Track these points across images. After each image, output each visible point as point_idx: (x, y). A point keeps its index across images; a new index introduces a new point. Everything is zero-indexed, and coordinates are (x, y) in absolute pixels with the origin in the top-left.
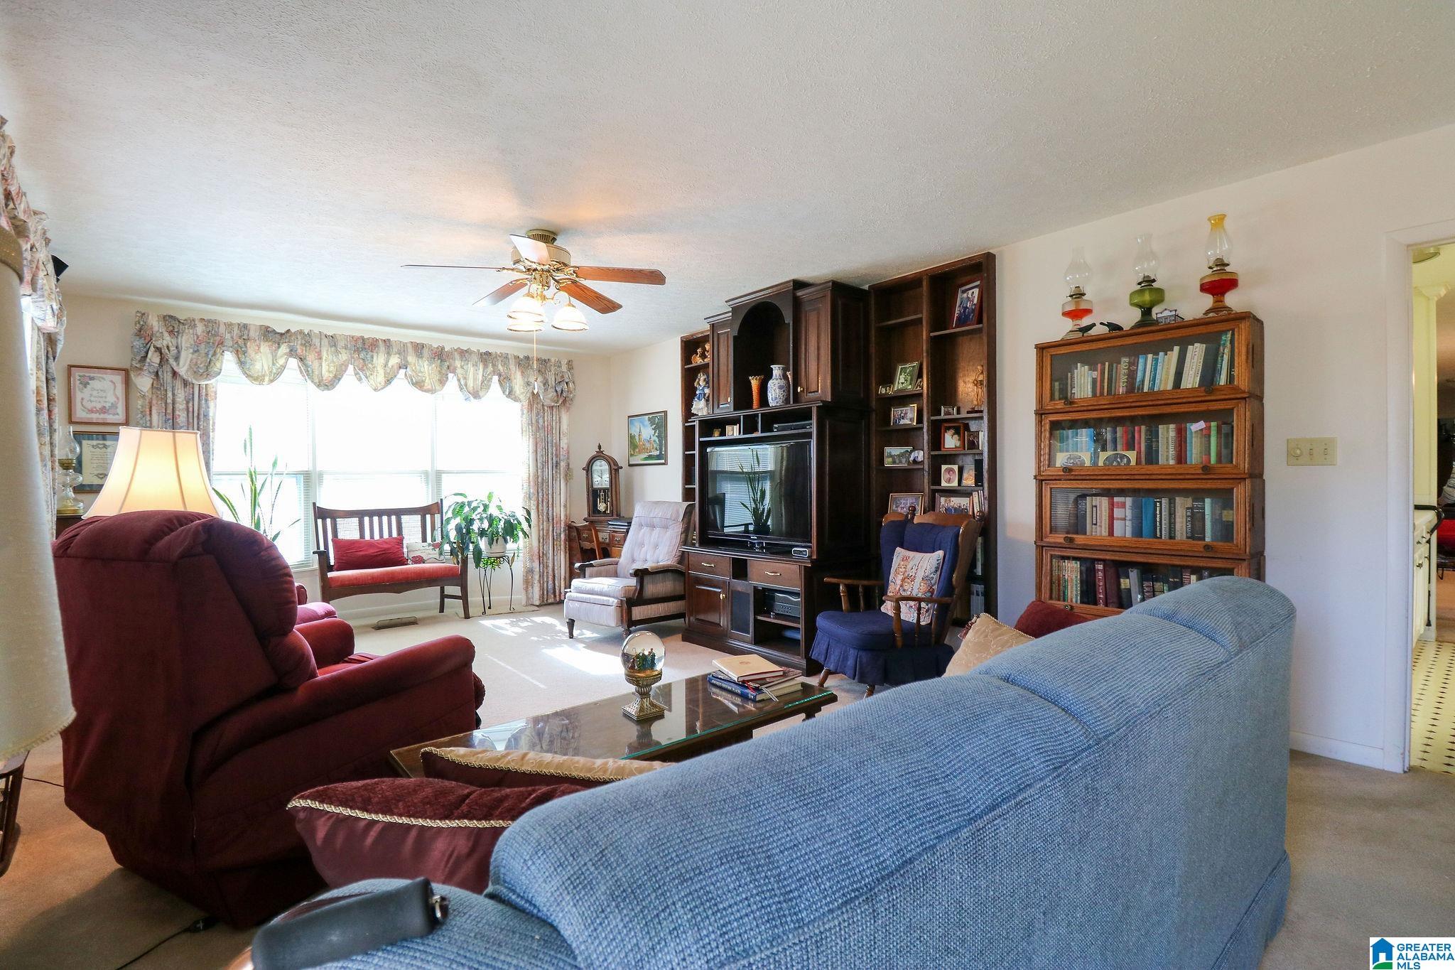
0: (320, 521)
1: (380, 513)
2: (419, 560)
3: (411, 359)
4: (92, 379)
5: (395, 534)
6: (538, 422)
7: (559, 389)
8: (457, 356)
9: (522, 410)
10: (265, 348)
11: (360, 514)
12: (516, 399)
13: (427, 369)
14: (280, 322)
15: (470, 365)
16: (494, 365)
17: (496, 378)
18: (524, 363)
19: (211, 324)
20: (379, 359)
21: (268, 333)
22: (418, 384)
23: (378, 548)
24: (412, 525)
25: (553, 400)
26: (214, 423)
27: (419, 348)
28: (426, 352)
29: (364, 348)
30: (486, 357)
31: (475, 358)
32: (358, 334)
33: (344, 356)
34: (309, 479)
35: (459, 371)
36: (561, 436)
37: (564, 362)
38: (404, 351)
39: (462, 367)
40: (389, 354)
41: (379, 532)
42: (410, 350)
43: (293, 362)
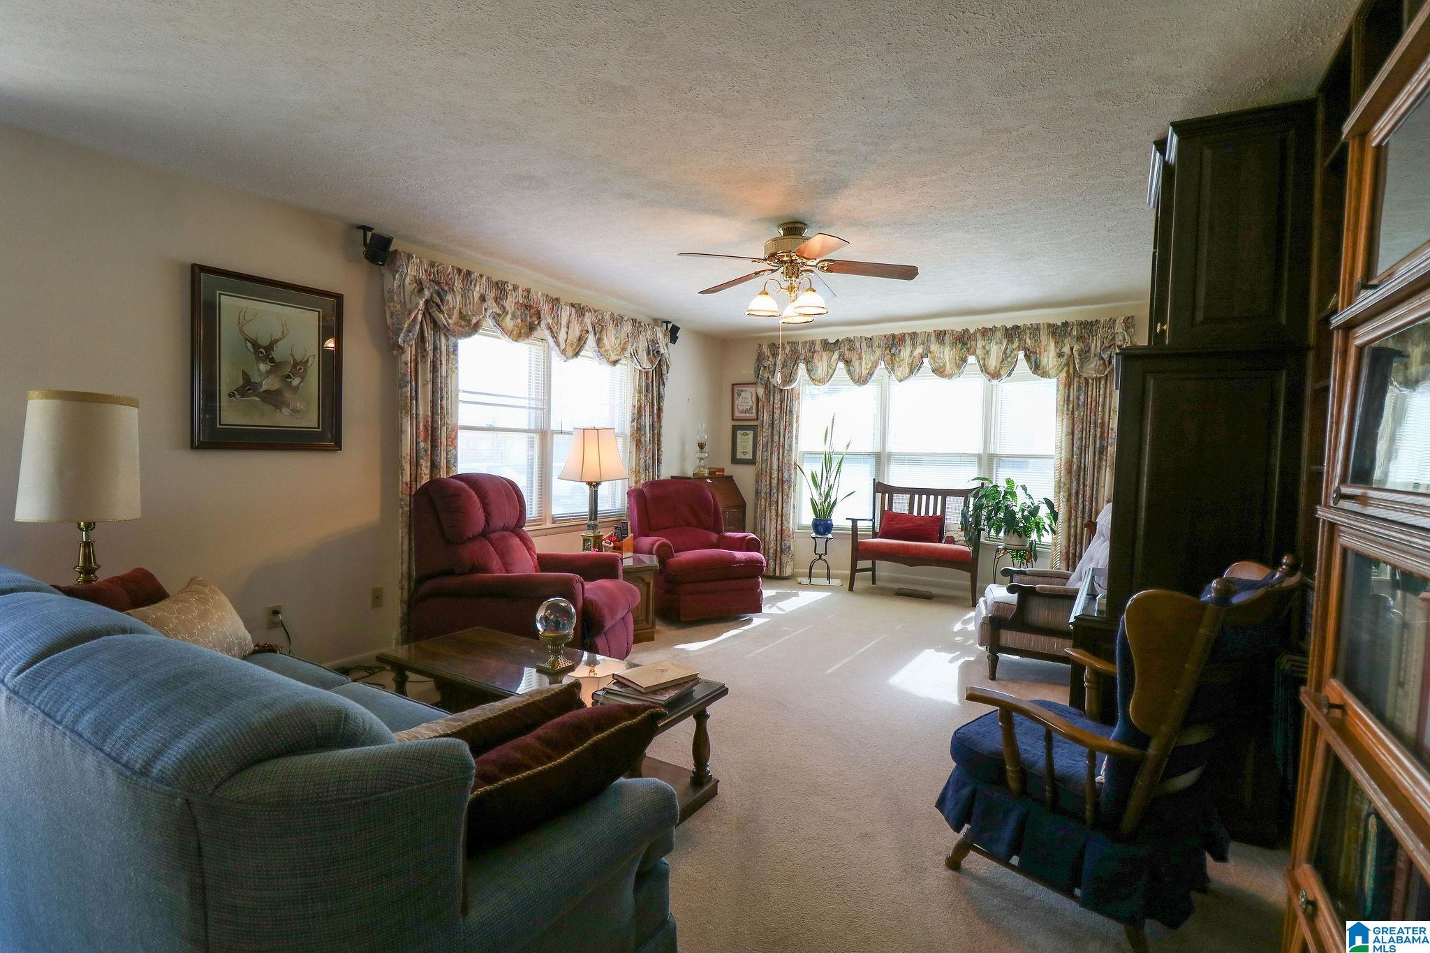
0: (879, 495)
1: (928, 492)
2: (951, 540)
3: (934, 347)
4: (742, 391)
5: (938, 513)
6: (1078, 399)
7: (1105, 356)
8: (979, 336)
9: (1058, 386)
10: (825, 356)
11: (912, 492)
12: (1045, 374)
13: (947, 354)
14: (832, 335)
15: (993, 344)
16: (1020, 340)
17: (1021, 355)
18: (1059, 331)
19: (793, 344)
20: (905, 353)
21: (826, 344)
22: (939, 371)
23: (914, 523)
24: (954, 505)
25: (1097, 371)
26: (798, 417)
27: (941, 336)
28: (948, 339)
29: (894, 343)
30: (1012, 333)
31: (999, 335)
32: (888, 333)
33: (878, 352)
34: (880, 459)
35: (979, 352)
36: (1111, 414)
37: (1120, 320)
38: (928, 340)
39: (984, 347)
40: (914, 345)
41: (926, 508)
42: (933, 338)
43: (841, 365)
